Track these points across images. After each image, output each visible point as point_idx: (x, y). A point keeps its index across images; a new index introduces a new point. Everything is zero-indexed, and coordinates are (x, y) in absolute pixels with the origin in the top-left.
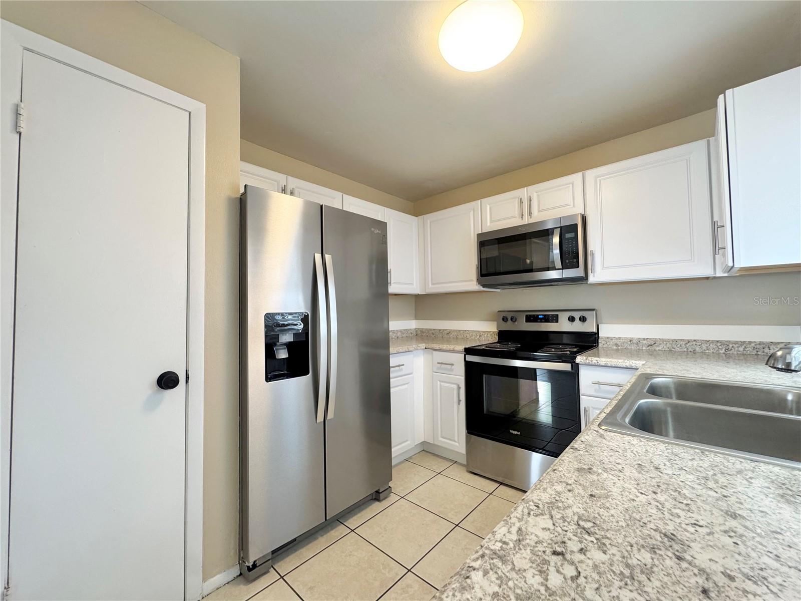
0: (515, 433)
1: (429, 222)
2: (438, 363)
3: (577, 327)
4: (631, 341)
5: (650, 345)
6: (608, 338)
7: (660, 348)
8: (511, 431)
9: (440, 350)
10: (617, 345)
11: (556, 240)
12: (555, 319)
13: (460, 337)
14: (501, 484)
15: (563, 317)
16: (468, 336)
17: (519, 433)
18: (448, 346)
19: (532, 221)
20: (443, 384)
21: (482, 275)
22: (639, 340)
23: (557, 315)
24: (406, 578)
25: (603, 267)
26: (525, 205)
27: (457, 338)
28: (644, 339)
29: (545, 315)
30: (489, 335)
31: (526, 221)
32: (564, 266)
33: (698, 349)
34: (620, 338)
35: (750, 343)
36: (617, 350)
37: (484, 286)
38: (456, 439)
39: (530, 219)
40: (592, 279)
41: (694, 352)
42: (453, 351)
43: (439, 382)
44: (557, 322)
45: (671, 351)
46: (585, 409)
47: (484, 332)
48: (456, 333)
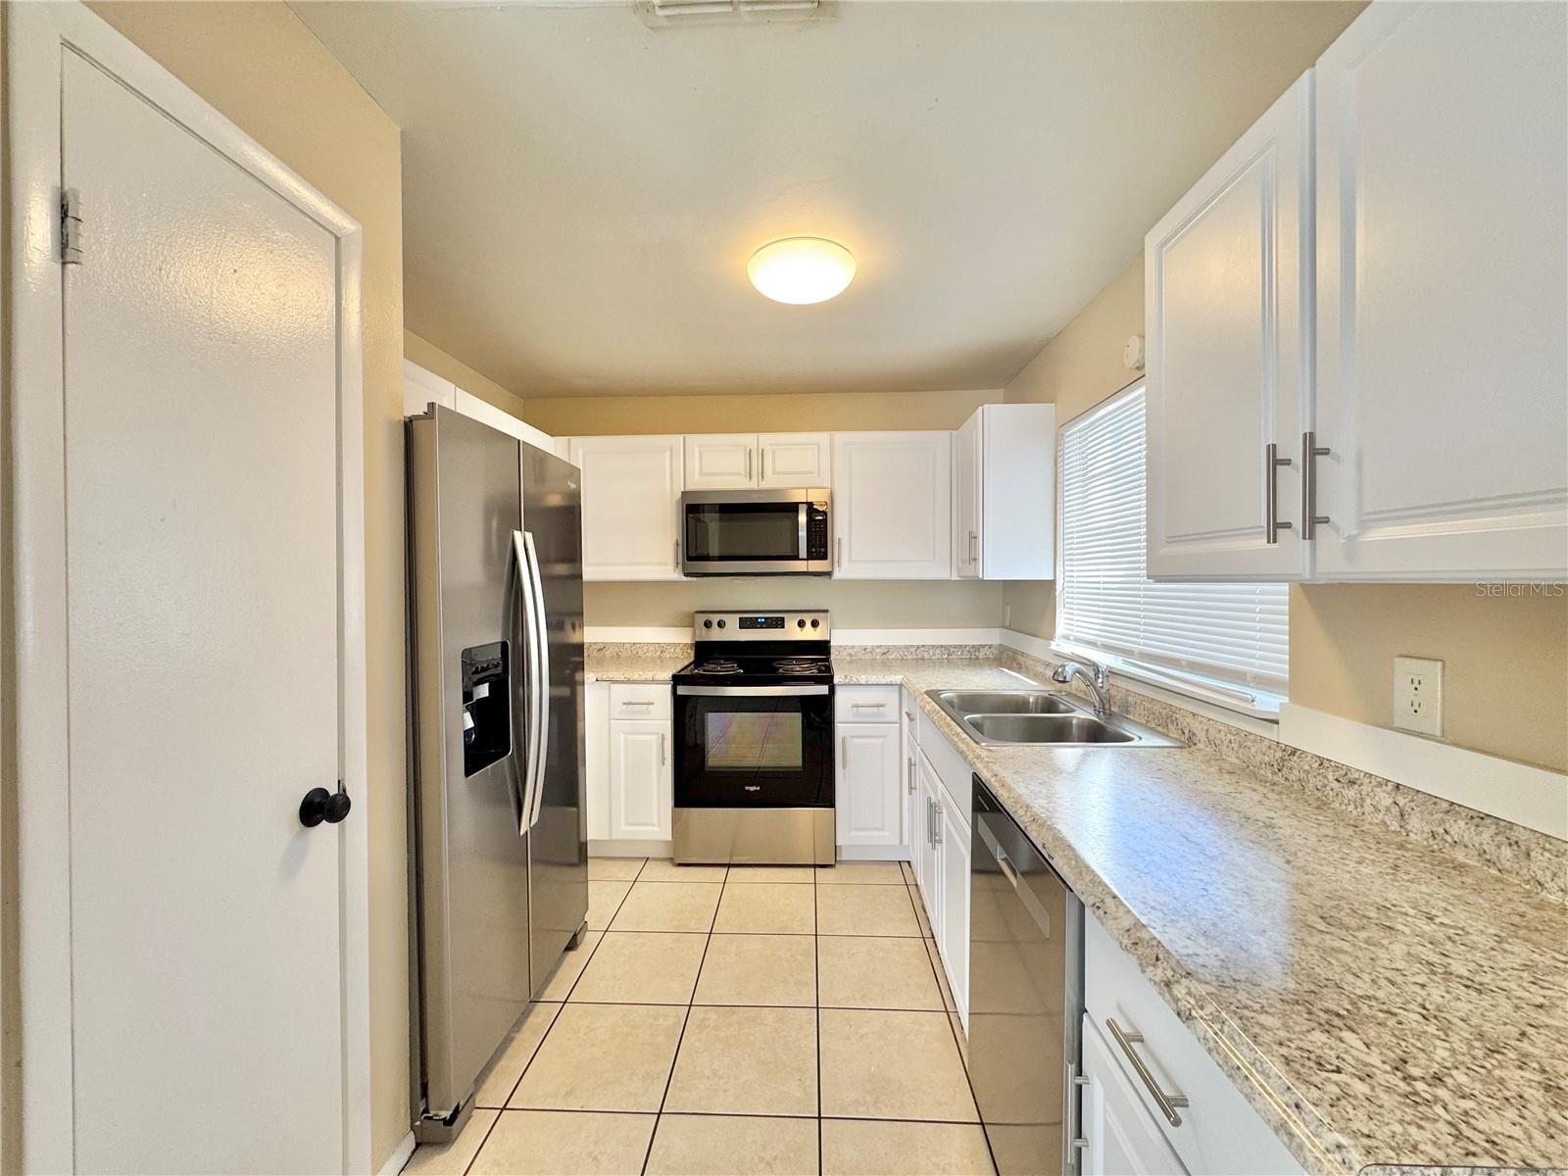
0: (752, 789)
1: (581, 452)
2: (624, 704)
3: (808, 634)
4: (865, 649)
5: (884, 654)
6: (841, 646)
7: (893, 657)
8: (747, 788)
9: (628, 682)
10: (850, 655)
11: (802, 518)
12: (779, 623)
13: (624, 654)
14: (729, 866)
15: (791, 623)
16: (640, 652)
17: (758, 788)
18: (641, 673)
19: (764, 485)
20: (629, 737)
21: (690, 558)
22: (873, 648)
23: (783, 618)
24: (693, 1015)
25: (850, 560)
26: (755, 460)
27: (619, 656)
28: (878, 647)
29: (766, 618)
30: (678, 650)
31: (753, 485)
32: (810, 557)
33: (926, 656)
34: (853, 647)
35: (966, 646)
36: (851, 662)
37: (687, 575)
38: (655, 821)
39: (761, 482)
40: (837, 575)
41: (923, 659)
42: (654, 681)
43: (623, 736)
44: (783, 627)
45: (903, 659)
46: (844, 739)
47: (669, 644)
48: (616, 649)
